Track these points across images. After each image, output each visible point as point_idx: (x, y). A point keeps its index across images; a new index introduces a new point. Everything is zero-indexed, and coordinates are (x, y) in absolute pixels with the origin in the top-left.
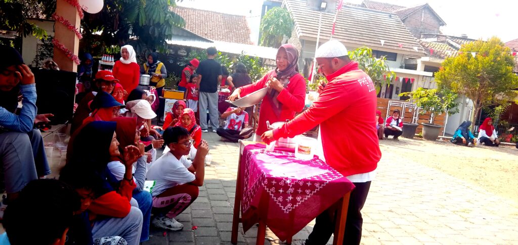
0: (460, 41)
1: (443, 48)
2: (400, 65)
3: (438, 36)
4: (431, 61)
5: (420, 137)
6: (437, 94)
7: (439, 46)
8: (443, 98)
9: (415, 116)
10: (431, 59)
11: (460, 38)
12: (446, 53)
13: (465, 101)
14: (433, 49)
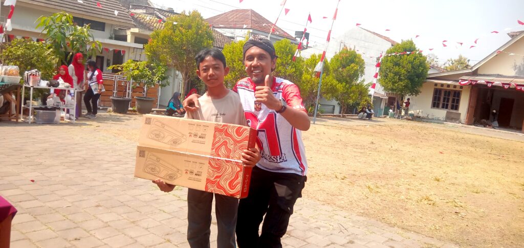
0: (167, 14)
1: (152, 20)
2: (109, 36)
3: (146, 7)
4: (141, 32)
5: (134, 111)
6: (147, 67)
7: (148, 18)
8: (154, 71)
9: (129, 90)
10: (141, 30)
11: (167, 11)
12: (155, 25)
13: (175, 74)
14: (142, 21)
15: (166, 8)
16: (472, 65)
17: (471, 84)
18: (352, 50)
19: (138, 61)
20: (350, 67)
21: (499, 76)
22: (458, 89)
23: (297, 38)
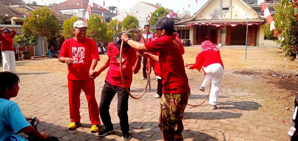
0: (32, 6)
1: (24, 11)
2: (1, 22)
3: (19, 4)
4: (18, 19)
5: (22, 59)
6: (25, 36)
7: (21, 9)
8: (29, 38)
9: (17, 49)
10: (18, 18)
11: (32, 5)
12: (26, 13)
13: (41, 38)
14: (18, 12)
15: (31, 3)
16: (191, 16)
17: (192, 25)
18: (132, 15)
19: (19, 34)
20: (132, 24)
21: (205, 20)
22: (188, 28)
23: (110, 11)
